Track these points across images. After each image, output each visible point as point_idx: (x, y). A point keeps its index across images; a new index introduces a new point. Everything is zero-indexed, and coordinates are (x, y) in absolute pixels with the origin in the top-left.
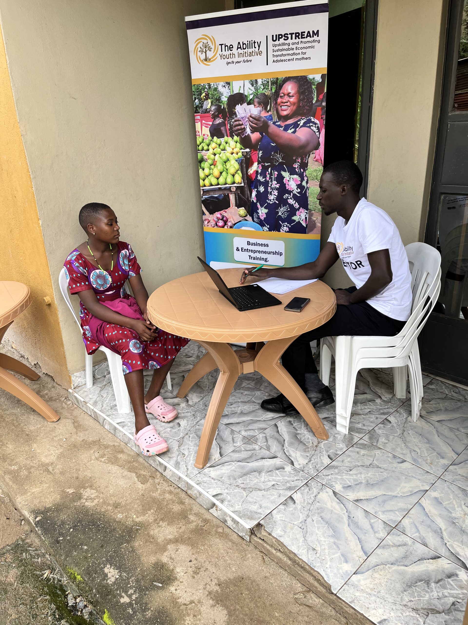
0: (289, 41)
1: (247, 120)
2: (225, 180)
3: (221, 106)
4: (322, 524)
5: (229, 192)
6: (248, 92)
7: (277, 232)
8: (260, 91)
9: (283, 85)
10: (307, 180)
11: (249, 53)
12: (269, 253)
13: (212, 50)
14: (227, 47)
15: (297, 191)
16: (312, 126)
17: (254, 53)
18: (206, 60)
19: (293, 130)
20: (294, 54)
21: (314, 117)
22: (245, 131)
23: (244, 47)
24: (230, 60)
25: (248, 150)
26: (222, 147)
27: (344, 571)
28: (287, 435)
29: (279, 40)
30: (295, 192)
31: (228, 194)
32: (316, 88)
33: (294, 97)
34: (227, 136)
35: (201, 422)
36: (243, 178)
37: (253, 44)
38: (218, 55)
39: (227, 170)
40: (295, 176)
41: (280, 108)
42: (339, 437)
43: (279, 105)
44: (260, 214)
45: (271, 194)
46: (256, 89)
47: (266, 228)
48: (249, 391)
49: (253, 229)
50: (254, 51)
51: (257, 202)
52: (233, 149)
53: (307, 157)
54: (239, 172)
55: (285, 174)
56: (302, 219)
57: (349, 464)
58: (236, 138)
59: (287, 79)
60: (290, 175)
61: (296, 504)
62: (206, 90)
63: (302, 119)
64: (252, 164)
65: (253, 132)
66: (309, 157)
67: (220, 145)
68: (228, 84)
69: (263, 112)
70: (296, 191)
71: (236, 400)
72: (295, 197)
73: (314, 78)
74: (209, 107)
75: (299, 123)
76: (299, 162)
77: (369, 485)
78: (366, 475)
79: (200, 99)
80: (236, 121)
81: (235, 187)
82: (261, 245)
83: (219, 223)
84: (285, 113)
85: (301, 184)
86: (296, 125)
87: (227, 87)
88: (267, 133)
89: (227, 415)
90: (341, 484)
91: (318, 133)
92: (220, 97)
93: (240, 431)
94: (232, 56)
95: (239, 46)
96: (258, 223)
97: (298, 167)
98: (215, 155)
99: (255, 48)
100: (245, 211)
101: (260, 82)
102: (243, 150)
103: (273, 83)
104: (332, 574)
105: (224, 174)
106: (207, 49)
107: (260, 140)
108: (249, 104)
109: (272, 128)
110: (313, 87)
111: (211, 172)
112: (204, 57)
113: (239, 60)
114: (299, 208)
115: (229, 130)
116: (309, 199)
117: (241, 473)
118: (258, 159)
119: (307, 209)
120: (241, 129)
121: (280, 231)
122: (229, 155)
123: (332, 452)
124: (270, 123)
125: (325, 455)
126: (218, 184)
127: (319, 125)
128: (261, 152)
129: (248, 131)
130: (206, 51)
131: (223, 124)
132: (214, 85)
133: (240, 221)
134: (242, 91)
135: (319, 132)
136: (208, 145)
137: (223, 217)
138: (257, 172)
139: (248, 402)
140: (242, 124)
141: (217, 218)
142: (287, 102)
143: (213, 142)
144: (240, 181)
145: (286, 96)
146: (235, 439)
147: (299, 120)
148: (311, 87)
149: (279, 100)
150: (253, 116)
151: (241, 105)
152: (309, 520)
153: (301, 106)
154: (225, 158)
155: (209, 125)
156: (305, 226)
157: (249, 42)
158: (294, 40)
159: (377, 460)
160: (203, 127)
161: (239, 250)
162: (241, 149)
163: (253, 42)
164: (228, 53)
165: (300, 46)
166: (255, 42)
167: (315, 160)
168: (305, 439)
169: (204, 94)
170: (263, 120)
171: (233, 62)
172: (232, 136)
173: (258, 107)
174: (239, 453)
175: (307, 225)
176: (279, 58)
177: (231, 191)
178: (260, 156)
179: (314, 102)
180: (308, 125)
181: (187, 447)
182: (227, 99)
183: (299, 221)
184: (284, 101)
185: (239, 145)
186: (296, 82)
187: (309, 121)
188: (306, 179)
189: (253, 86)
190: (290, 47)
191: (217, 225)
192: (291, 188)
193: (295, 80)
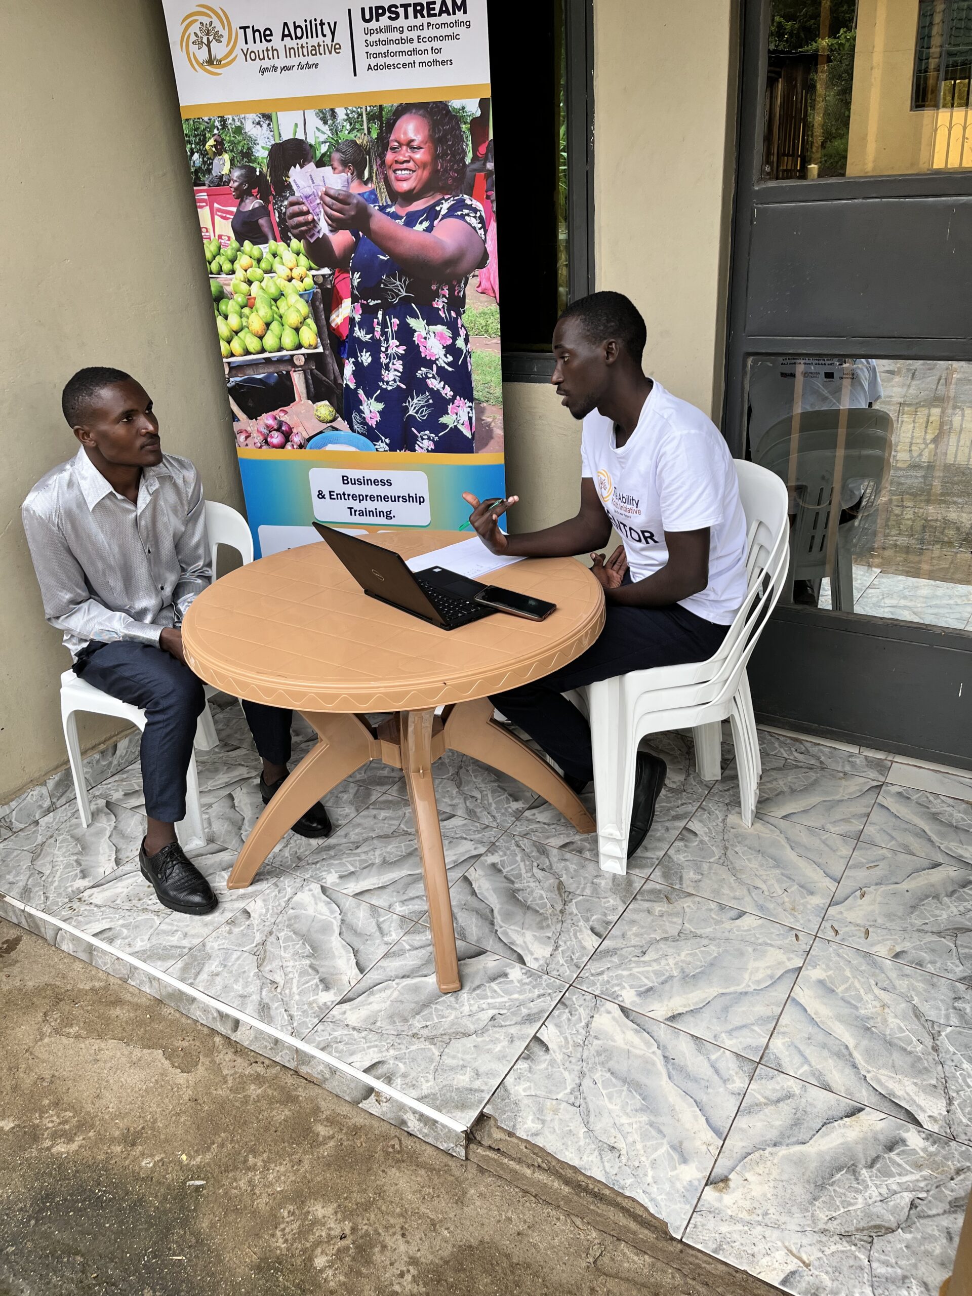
0: (401, 22)
1: (318, 201)
2: (278, 340)
3: (255, 169)
4: (615, 1086)
5: (289, 368)
6: (317, 138)
7: (408, 452)
8: (345, 135)
9: (395, 121)
10: (467, 335)
11: (310, 49)
12: (395, 499)
13: (225, 40)
14: (257, 34)
15: (446, 360)
16: (468, 215)
17: (322, 48)
18: (210, 62)
19: (426, 224)
20: (414, 52)
21: (471, 195)
22: (315, 227)
23: (299, 35)
24: (267, 63)
25: (326, 271)
26: (263, 265)
27: (685, 1183)
28: (495, 896)
29: (377, 20)
30: (441, 363)
31: (288, 373)
32: (471, 130)
33: (422, 150)
34: (275, 240)
35: (296, 898)
36: (320, 334)
37: (319, 27)
38: (237, 51)
39: (281, 317)
40: (440, 328)
41: (392, 176)
42: (603, 883)
43: (390, 167)
44: (367, 414)
45: (387, 368)
46: (335, 131)
47: (384, 445)
48: (389, 808)
49: (353, 449)
50: (321, 43)
51: (358, 387)
52: (291, 270)
53: (462, 285)
54: (310, 321)
55: (417, 324)
56: (461, 422)
57: (637, 939)
58: (294, 243)
59: (403, 110)
60: (428, 324)
61: (551, 1051)
62: (216, 131)
63: (443, 199)
64: (339, 303)
65: (334, 230)
66: (466, 284)
67: (259, 261)
68: (268, 117)
69: (356, 183)
70: (444, 360)
71: (365, 836)
72: (442, 374)
73: (463, 108)
74: (225, 171)
75: (438, 208)
76: (444, 296)
77: (689, 979)
78: (678, 959)
79: (203, 154)
80: (292, 204)
81: (303, 355)
82: (376, 482)
83: (272, 437)
84: (405, 186)
85: (453, 344)
86: (431, 214)
87: (265, 126)
88: (368, 231)
89: (353, 873)
90: (631, 987)
91: (482, 232)
92: (249, 148)
93: (390, 906)
94: (270, 53)
95: (286, 32)
96: (362, 434)
97: (443, 307)
98: (250, 283)
99: (324, 36)
100: (331, 409)
101: (341, 113)
102: (314, 272)
103: (371, 118)
104: (663, 1196)
105: (275, 326)
106: (211, 38)
107: (354, 247)
108: (320, 164)
109: (379, 221)
110: (464, 127)
111: (244, 324)
112: (206, 56)
113: (289, 62)
114: (454, 398)
115: (279, 225)
116: (474, 377)
117: (416, 1003)
118: (352, 292)
119: (471, 399)
120: (307, 223)
121: (415, 450)
122: (283, 284)
123: (598, 920)
124: (374, 209)
125: (584, 929)
126: (263, 350)
127: (483, 214)
128: (357, 275)
129: (324, 227)
130: (209, 42)
131: (263, 211)
132: (234, 120)
133: (321, 432)
134: (300, 136)
135: (485, 227)
136: (232, 261)
137: (281, 424)
138: (351, 320)
139: (394, 834)
140: (308, 213)
141: (267, 426)
142: (408, 162)
143: (243, 253)
144: (313, 343)
145: (404, 148)
146: (385, 926)
147: (438, 203)
148: (460, 128)
149: (389, 156)
150: (332, 192)
151: (302, 167)
152: (587, 1082)
153: (439, 171)
154: (273, 291)
155: (230, 213)
156: (470, 437)
157: (308, 23)
158: (412, 21)
159: (690, 921)
160: (217, 218)
161: (323, 497)
162: (310, 269)
163: (318, 22)
164: (261, 46)
165: (426, 33)
166: (322, 24)
167: (480, 290)
168: (534, 900)
169: (211, 142)
170: (355, 201)
171: (275, 68)
172: (286, 240)
173: (343, 171)
174: (402, 958)
175: (473, 435)
176: (381, 61)
177: (295, 366)
178: (355, 283)
179: (468, 161)
180: (459, 213)
181: (275, 964)
182: (267, 152)
183: (456, 427)
184: (401, 158)
185: (304, 261)
186: (424, 116)
187: (461, 204)
188: (462, 332)
189: (325, 123)
190: (404, 36)
191: (267, 443)
192: (431, 355)
193: (421, 112)
